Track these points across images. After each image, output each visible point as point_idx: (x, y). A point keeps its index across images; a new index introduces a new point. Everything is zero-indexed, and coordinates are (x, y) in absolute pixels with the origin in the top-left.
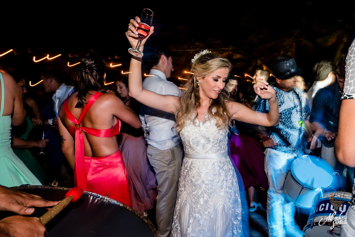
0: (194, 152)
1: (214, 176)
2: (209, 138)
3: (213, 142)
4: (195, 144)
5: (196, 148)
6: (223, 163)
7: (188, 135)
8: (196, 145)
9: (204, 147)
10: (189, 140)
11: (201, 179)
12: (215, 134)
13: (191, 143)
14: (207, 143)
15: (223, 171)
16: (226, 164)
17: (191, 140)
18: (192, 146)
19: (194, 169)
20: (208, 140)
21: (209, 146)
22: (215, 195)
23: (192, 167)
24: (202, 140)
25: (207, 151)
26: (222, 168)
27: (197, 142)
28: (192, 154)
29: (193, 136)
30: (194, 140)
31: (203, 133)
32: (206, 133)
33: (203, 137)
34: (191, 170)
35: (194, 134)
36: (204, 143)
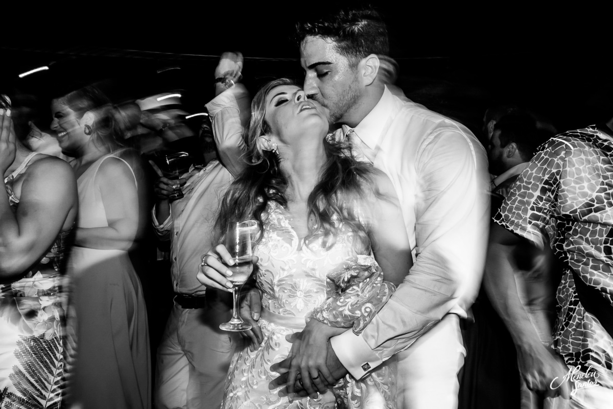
0: (281, 310)
2: (323, 281)
4: (286, 291)
5: (286, 301)
7: (270, 270)
8: (288, 294)
9: (309, 301)
10: (272, 282)
13: (276, 289)
14: (315, 290)
17: (275, 281)
18: (277, 295)
19: (277, 349)
20: (320, 285)
23: (272, 344)
27: (293, 287)
28: (277, 313)
29: (281, 271)
30: (284, 282)
31: (307, 267)
32: (316, 267)
33: (308, 275)
34: (270, 350)
35: (286, 268)
36: (309, 291)
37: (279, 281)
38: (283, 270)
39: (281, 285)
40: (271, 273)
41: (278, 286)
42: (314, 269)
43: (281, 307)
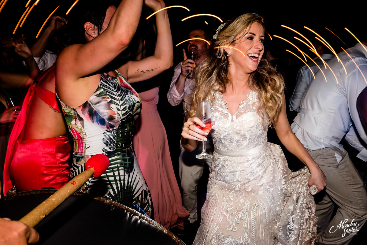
0: (226, 149)
1: (251, 174)
2: (245, 135)
3: (250, 139)
5: (228, 145)
6: (263, 158)
8: (228, 142)
9: (239, 144)
10: (220, 137)
11: (236, 178)
12: (252, 131)
13: (223, 141)
14: (242, 140)
15: (263, 167)
16: (266, 159)
17: (222, 137)
19: (227, 167)
20: (244, 137)
21: (246, 143)
22: (253, 194)
23: (225, 165)
24: (237, 137)
25: (243, 149)
26: (261, 164)
27: (230, 139)
28: (224, 151)
29: (224, 133)
30: (226, 137)
31: (237, 129)
32: (242, 129)
33: (238, 133)
34: (224, 168)
35: (227, 131)
36: (239, 140)
37: (224, 137)
38: (225, 132)
39: (225, 138)
40: (219, 133)
41: (223, 139)
42: (240, 130)
43: (226, 148)
